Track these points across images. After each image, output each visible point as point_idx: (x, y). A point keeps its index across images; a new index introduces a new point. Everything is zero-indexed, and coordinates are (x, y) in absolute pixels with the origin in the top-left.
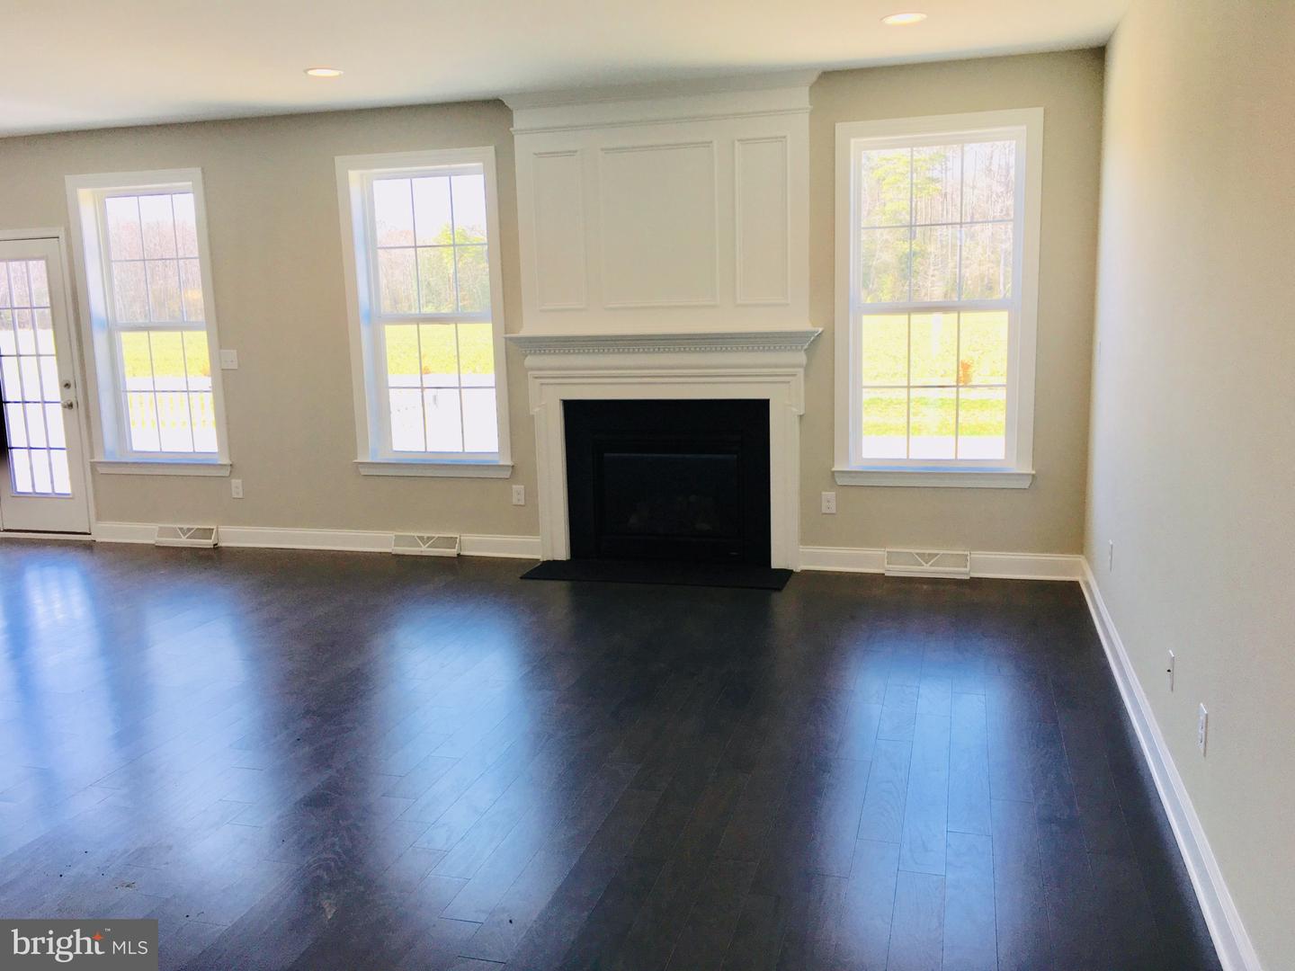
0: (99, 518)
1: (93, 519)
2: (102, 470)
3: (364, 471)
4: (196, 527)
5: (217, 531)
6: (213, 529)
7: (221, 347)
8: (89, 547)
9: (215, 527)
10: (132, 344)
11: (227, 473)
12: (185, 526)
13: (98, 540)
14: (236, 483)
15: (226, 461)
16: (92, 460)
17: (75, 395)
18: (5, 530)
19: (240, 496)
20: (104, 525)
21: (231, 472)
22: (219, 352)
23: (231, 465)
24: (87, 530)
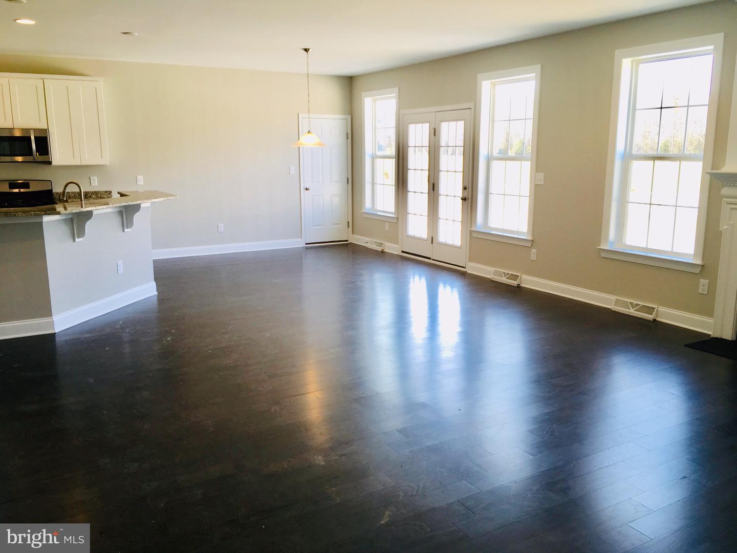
0: (470, 260)
1: (467, 260)
2: (474, 235)
3: (603, 255)
6: (519, 276)
8: (463, 274)
11: (530, 245)
13: (468, 272)
14: (534, 251)
15: (530, 238)
16: (471, 229)
17: (468, 194)
18: (433, 260)
19: (535, 259)
20: (471, 264)
21: (532, 245)
22: (535, 175)
23: (532, 241)
24: (464, 266)
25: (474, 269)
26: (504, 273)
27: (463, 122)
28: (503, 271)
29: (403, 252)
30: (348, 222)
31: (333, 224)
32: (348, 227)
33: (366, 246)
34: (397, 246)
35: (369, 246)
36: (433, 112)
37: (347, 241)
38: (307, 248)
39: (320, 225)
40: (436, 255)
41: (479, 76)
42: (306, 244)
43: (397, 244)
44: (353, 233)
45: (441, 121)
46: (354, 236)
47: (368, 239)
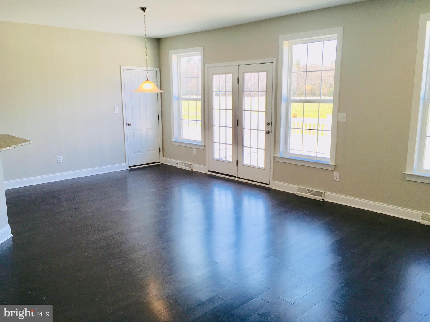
0: (273, 179)
1: (271, 179)
2: (277, 160)
3: (408, 178)
4: (315, 190)
5: (324, 194)
6: (322, 193)
7: (339, 111)
9: (324, 192)
10: (295, 108)
11: (333, 169)
12: (310, 189)
13: (273, 188)
14: (336, 174)
15: (334, 164)
16: (274, 156)
17: (271, 128)
18: (238, 178)
19: (338, 180)
20: (275, 182)
21: (335, 168)
22: (338, 114)
23: (335, 166)
24: (269, 184)
25: (278, 185)
26: (308, 190)
27: (265, 73)
28: (306, 188)
29: (209, 171)
30: (160, 148)
31: (149, 150)
32: (160, 152)
33: (177, 166)
34: (205, 167)
35: (179, 166)
36: (236, 65)
37: (159, 162)
38: (130, 170)
39: (139, 152)
40: (242, 174)
41: (280, 37)
42: (129, 167)
43: (205, 165)
44: (163, 156)
45: (244, 72)
46: (165, 158)
47: (178, 161)
